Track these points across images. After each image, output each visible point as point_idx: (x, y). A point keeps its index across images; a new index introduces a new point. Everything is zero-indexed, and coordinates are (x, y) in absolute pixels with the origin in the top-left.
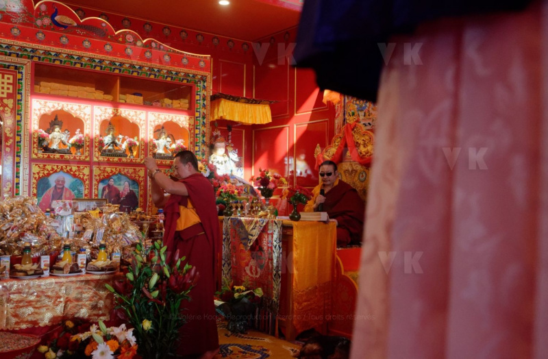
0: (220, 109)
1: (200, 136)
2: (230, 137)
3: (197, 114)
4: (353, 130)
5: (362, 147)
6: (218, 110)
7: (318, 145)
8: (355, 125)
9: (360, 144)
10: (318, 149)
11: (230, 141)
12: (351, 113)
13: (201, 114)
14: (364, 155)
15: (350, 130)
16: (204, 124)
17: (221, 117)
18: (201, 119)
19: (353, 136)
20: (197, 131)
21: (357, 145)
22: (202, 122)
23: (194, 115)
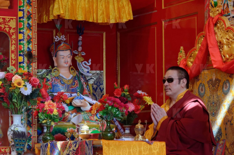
0: (56, 6)
1: (25, 42)
2: (80, 43)
3: (20, 14)
4: (215, 25)
5: (225, 47)
6: (54, 6)
7: (182, 48)
8: (218, 19)
9: (223, 44)
10: (182, 53)
11: (80, 49)
12: (213, 3)
13: (26, 13)
14: (228, 59)
15: (212, 25)
16: (29, 27)
17: (59, 16)
18: (25, 19)
19: (215, 33)
20: (21, 36)
21: (220, 45)
22: (26, 25)
23: (16, 15)
